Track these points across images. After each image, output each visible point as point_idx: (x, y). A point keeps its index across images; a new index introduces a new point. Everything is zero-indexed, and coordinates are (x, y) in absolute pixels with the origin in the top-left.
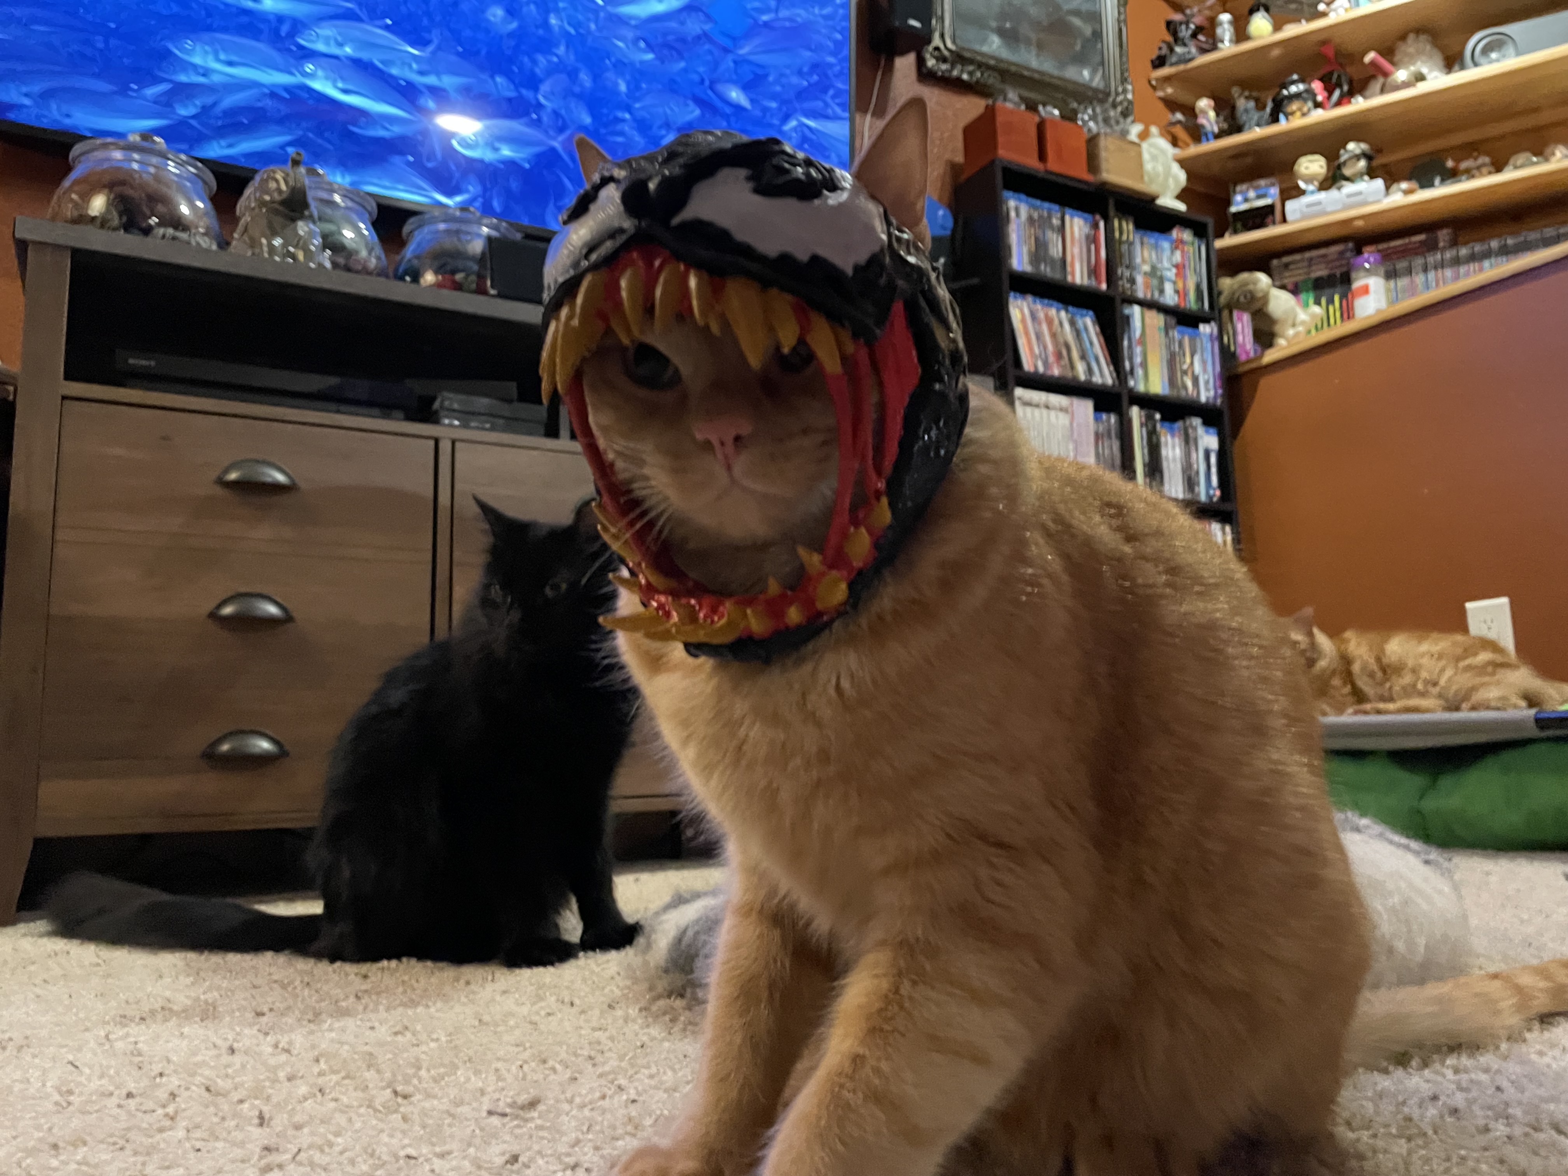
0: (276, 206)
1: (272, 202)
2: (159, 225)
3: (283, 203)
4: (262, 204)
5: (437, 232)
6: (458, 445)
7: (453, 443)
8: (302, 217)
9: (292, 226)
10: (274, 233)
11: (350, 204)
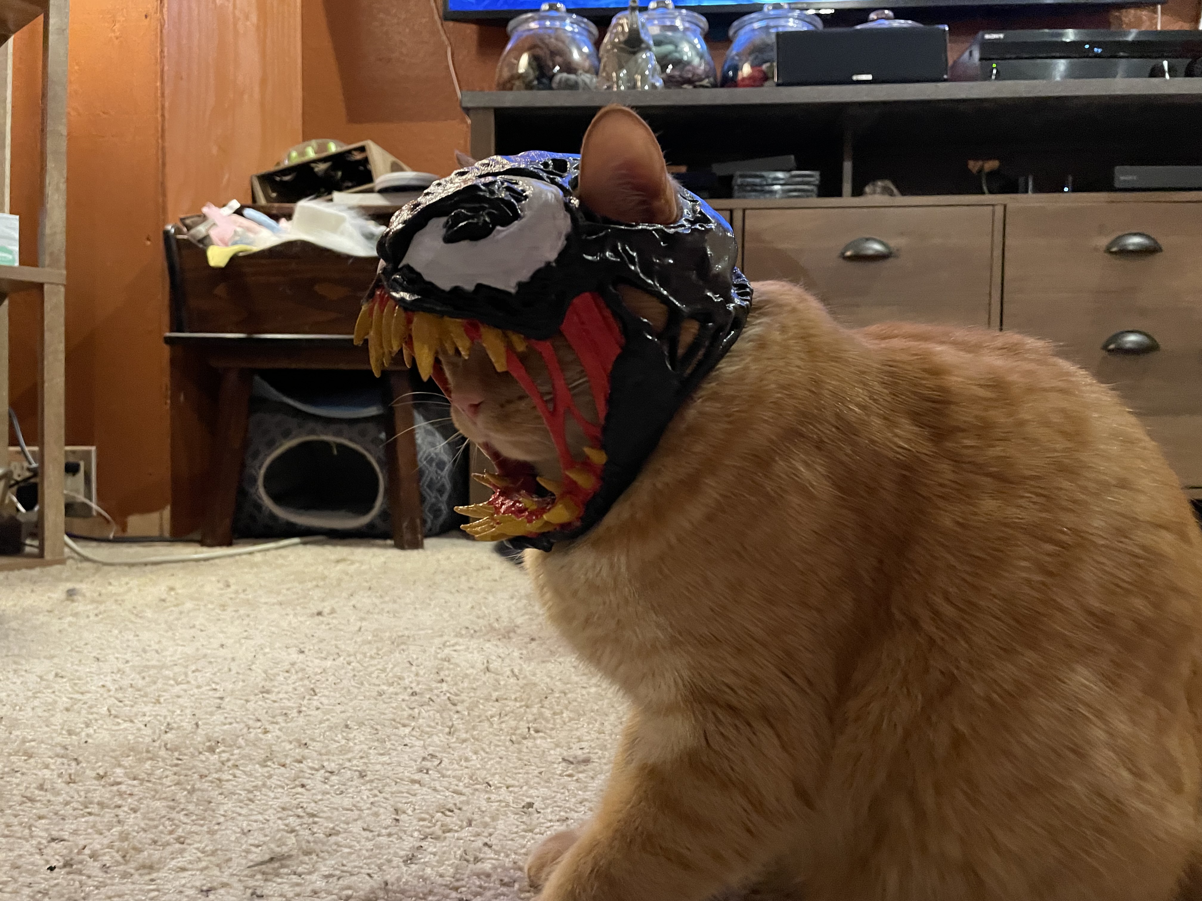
0: (622, 46)
1: (619, 42)
2: (560, 71)
3: (626, 42)
4: (614, 45)
5: (753, 30)
6: (747, 212)
7: (744, 210)
8: (641, 50)
9: (634, 58)
10: (621, 68)
11: (687, 25)
